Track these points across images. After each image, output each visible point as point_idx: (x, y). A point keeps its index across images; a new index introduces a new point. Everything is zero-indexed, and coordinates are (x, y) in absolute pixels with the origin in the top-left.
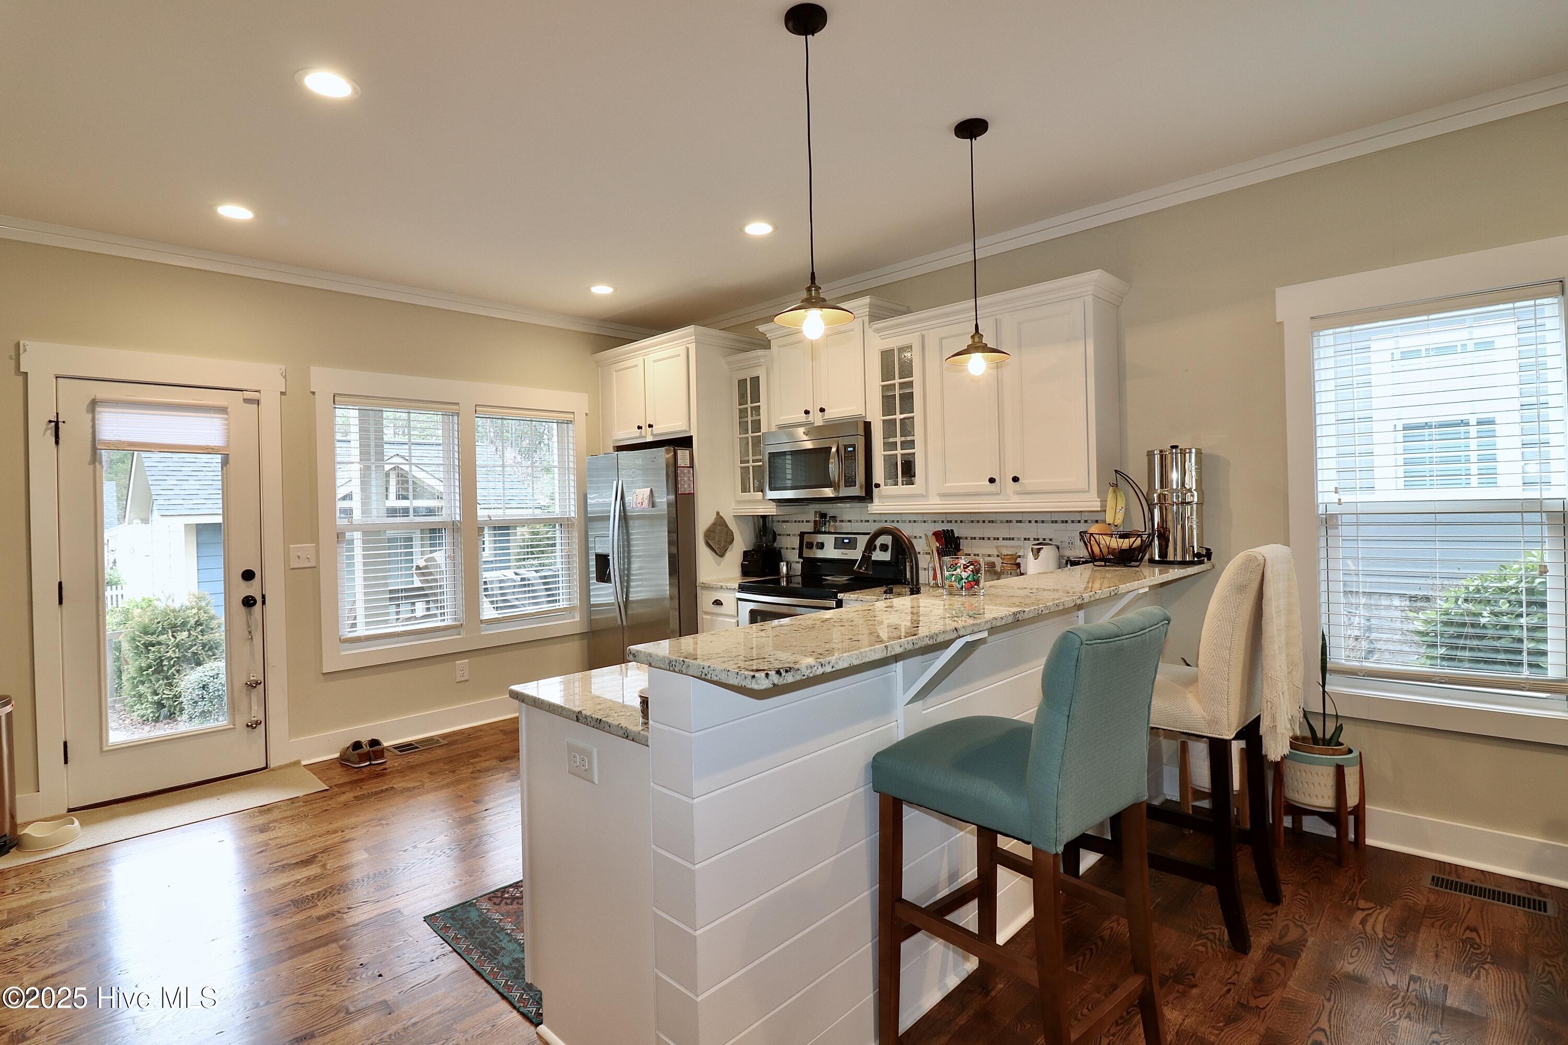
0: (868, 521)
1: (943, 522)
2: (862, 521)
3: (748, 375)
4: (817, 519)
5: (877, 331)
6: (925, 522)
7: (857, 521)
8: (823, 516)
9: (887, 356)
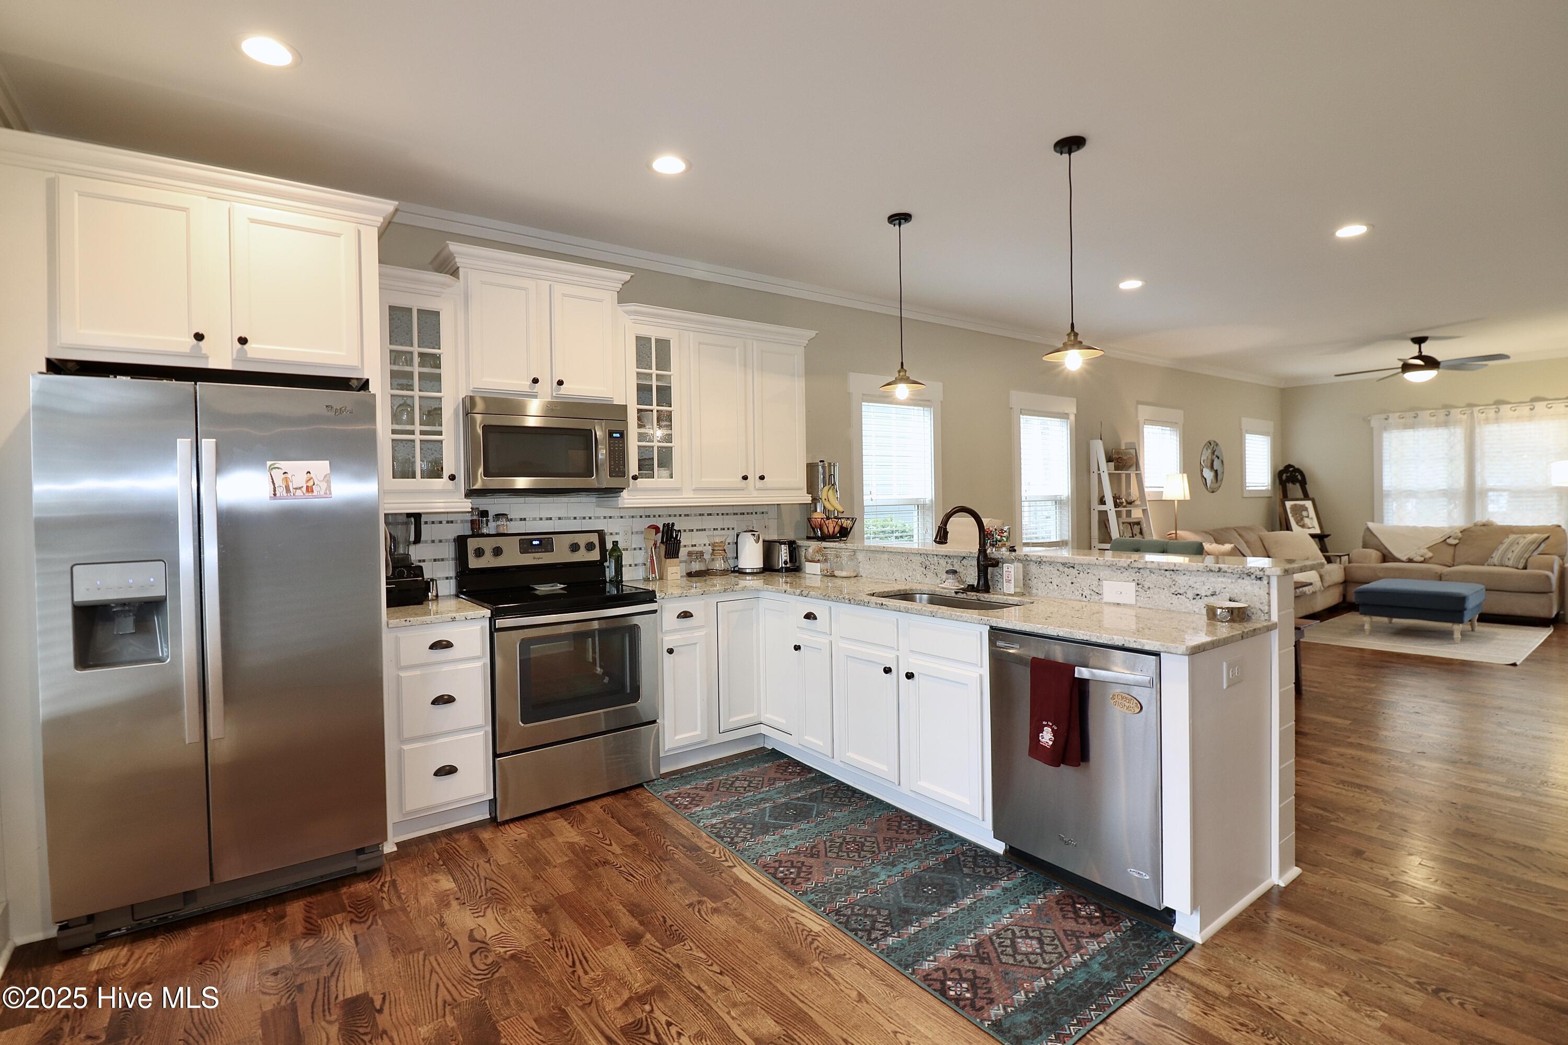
0: (551, 519)
1: (641, 517)
2: (541, 519)
3: (416, 303)
4: (475, 518)
5: (628, 313)
6: (622, 517)
7: (534, 519)
8: (484, 514)
9: (642, 343)
